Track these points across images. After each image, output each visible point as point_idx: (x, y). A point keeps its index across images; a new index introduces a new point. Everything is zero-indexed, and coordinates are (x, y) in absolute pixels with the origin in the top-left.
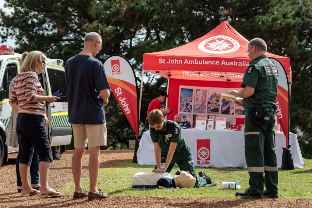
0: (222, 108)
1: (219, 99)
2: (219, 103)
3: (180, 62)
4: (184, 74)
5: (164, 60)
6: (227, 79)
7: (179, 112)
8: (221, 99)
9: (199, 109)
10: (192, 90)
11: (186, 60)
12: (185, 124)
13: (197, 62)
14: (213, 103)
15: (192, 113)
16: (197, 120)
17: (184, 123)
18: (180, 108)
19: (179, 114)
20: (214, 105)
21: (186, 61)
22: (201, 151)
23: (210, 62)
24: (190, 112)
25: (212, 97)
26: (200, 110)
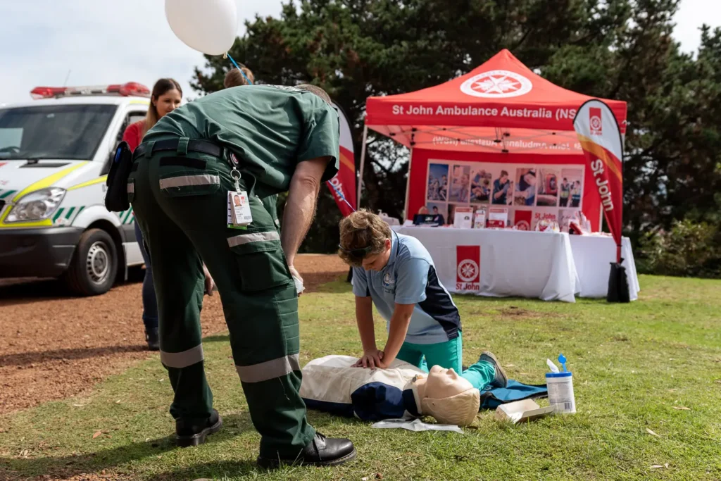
0: (493, 195)
1: (489, 180)
2: (488, 187)
3: (430, 111)
4: (436, 142)
5: (402, 108)
6: (503, 148)
7: (427, 201)
8: (492, 182)
9: (457, 195)
10: (446, 167)
11: (440, 107)
12: (437, 219)
13: (458, 111)
14: (480, 187)
15: (447, 202)
16: (457, 211)
17: (434, 217)
18: (429, 193)
19: (426, 205)
20: (482, 191)
21: (440, 110)
22: (464, 266)
23: (481, 112)
24: (443, 200)
25: (478, 177)
26: (459, 197)
